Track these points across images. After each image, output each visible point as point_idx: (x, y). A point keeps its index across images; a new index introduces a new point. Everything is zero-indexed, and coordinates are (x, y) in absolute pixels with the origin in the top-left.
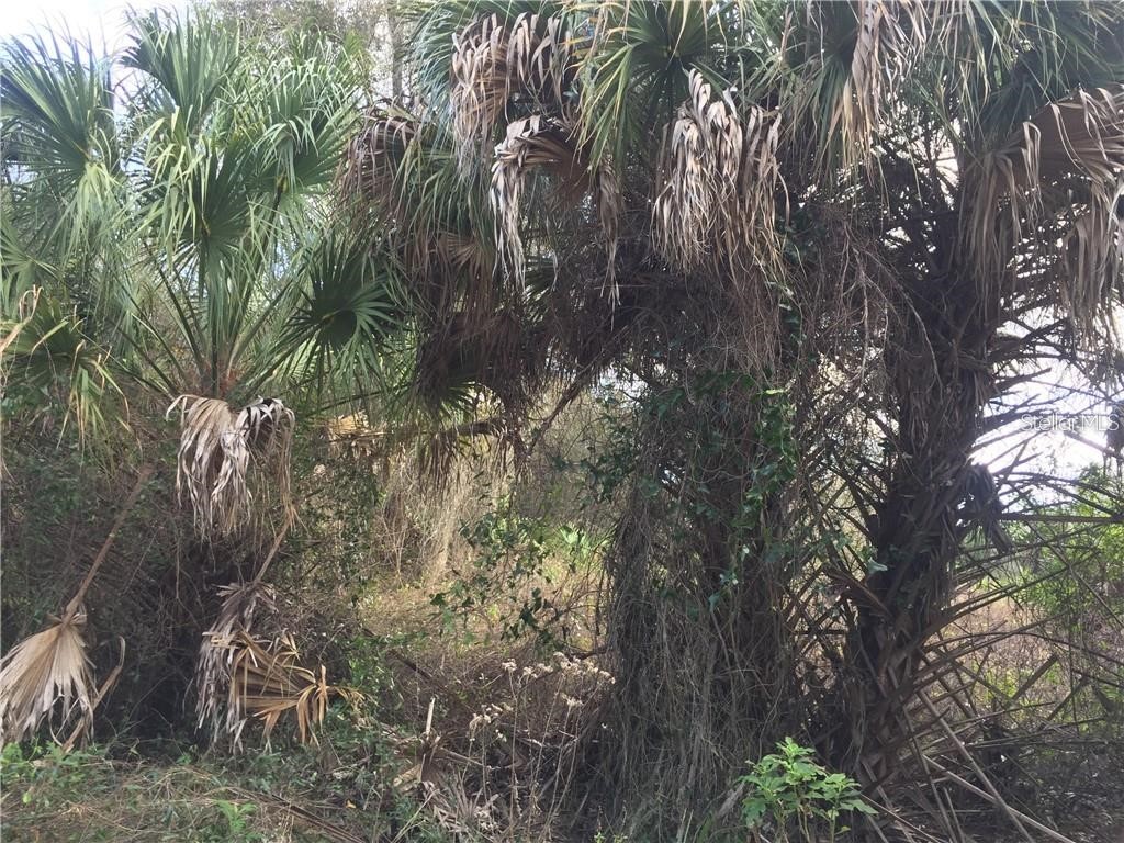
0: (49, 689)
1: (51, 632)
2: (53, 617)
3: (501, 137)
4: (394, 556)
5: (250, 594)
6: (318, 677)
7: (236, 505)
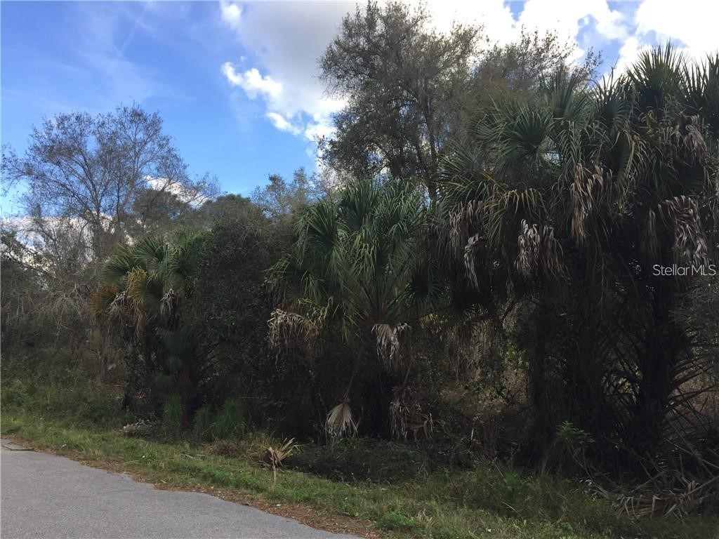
0: (344, 423)
1: (341, 405)
2: (340, 400)
3: (467, 243)
4: (455, 373)
5: (403, 389)
6: (429, 416)
7: (397, 360)
